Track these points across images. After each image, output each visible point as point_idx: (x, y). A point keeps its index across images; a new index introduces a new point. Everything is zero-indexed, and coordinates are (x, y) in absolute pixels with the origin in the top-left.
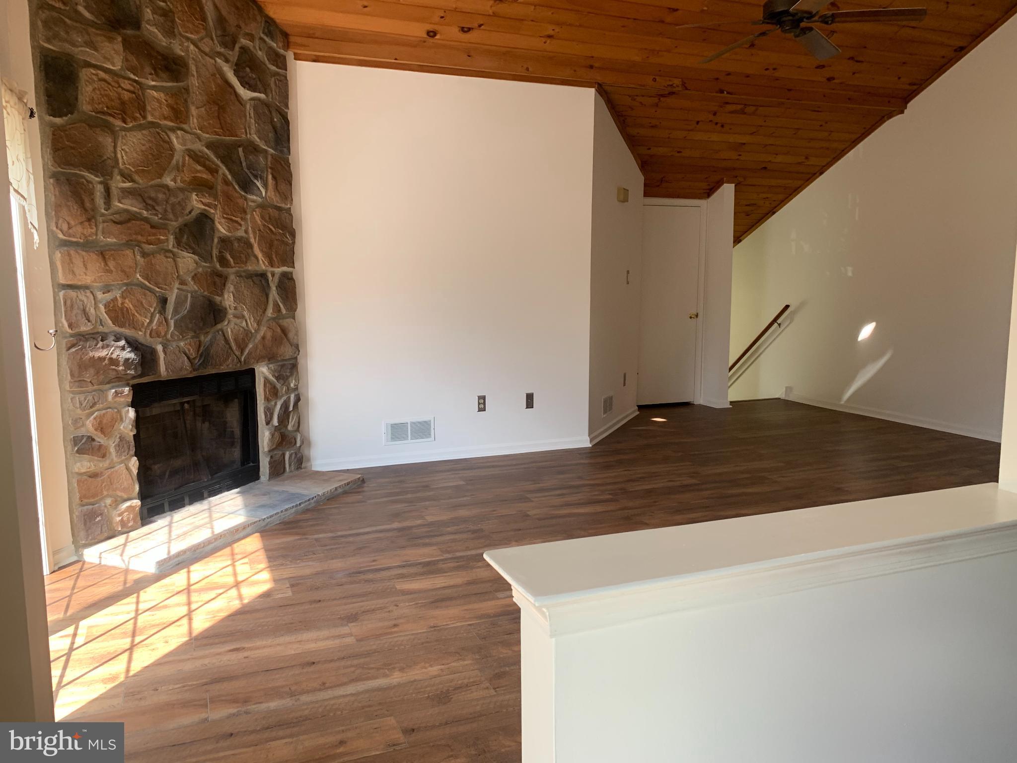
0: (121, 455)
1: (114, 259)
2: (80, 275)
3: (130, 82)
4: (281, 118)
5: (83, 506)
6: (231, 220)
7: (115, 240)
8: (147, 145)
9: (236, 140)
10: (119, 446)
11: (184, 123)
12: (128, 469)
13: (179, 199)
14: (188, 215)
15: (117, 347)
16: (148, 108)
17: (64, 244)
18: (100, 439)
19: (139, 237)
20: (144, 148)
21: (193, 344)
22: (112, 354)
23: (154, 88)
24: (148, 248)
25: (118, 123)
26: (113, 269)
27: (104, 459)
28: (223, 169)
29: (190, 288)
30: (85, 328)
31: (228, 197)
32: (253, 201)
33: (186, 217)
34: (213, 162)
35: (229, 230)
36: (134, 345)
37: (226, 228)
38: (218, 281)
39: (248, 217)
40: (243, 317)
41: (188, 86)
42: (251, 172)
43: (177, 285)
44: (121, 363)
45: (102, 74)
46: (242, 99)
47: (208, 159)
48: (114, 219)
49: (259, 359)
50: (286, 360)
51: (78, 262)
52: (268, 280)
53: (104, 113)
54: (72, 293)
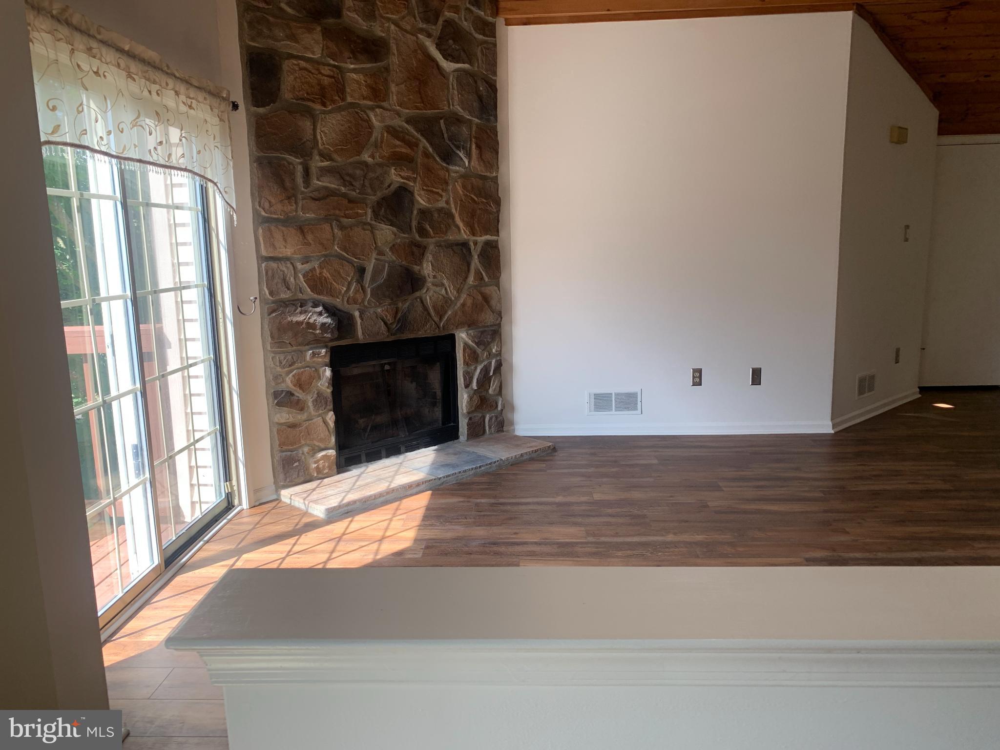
0: (318, 409)
1: (312, 233)
2: (280, 248)
3: (330, 68)
4: (487, 86)
5: (284, 452)
6: (432, 192)
7: (313, 215)
8: (346, 126)
9: (438, 113)
10: (316, 401)
11: (383, 101)
12: (325, 422)
13: (377, 175)
14: (386, 189)
15: (315, 312)
16: (348, 90)
17: (267, 220)
18: (299, 394)
19: (337, 212)
20: (343, 128)
21: (391, 310)
22: (309, 318)
23: (354, 71)
24: (345, 221)
25: (318, 107)
26: (311, 242)
27: (302, 412)
28: (424, 142)
29: (388, 258)
30: (285, 295)
31: (428, 170)
32: (456, 172)
33: (384, 191)
34: (413, 136)
35: (429, 201)
36: (330, 310)
37: (425, 199)
38: (417, 251)
39: (450, 187)
40: (443, 285)
41: (389, 65)
42: (453, 144)
43: (374, 255)
44: (318, 327)
45: (303, 64)
46: (446, 71)
47: (409, 133)
48: (313, 196)
49: (459, 325)
50: (487, 326)
51: (278, 236)
52: (470, 249)
53: (303, 99)
54: (274, 265)
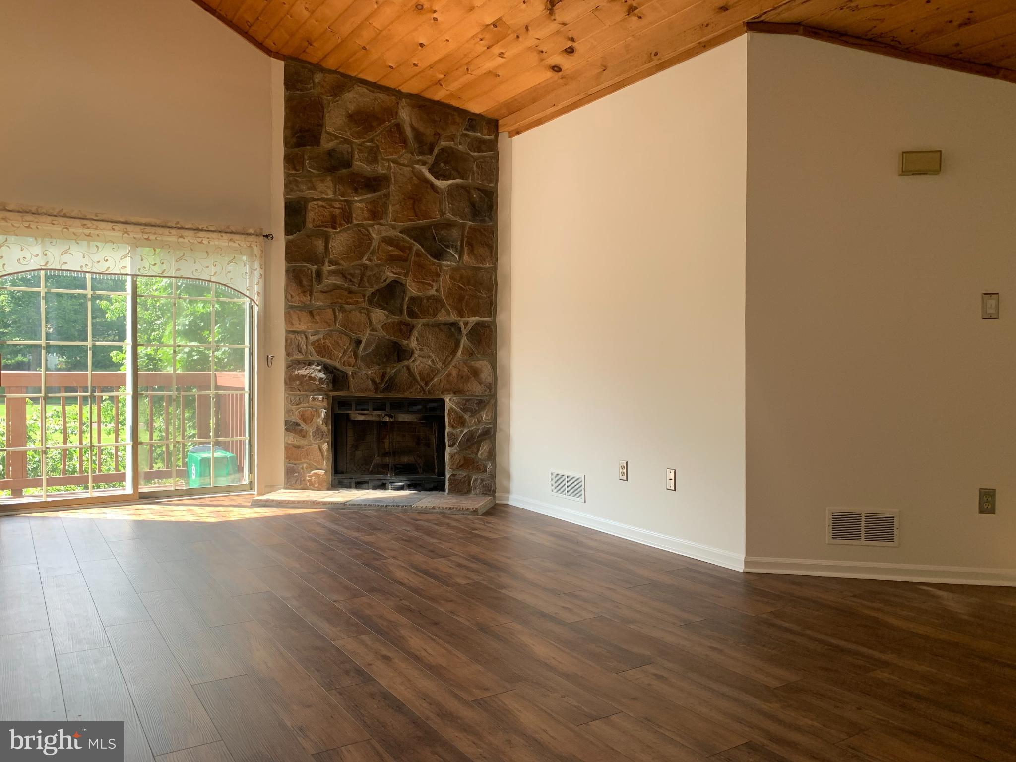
0: (316, 439)
1: (319, 315)
2: (296, 325)
3: (339, 202)
4: (480, 193)
5: (289, 464)
6: (423, 283)
7: (321, 303)
8: (351, 240)
9: (433, 221)
10: (315, 433)
11: (381, 220)
12: (321, 450)
13: (374, 273)
14: (382, 283)
15: (316, 370)
16: (354, 216)
17: (292, 307)
18: (303, 426)
19: (340, 301)
20: (348, 242)
21: (378, 373)
22: (311, 373)
23: (360, 201)
24: (348, 307)
25: (331, 230)
26: (319, 321)
27: (304, 439)
28: (417, 246)
29: (380, 334)
30: (300, 357)
31: (420, 266)
32: (448, 266)
33: (381, 285)
34: (408, 242)
35: (419, 290)
36: (326, 368)
37: (415, 288)
38: (406, 330)
39: (441, 279)
40: (429, 357)
41: (389, 193)
42: (444, 244)
43: (368, 332)
44: (317, 380)
45: (320, 203)
46: (440, 188)
47: (404, 240)
48: (323, 290)
49: (448, 391)
50: (475, 396)
51: (295, 317)
52: (461, 328)
53: (320, 226)
54: (292, 336)
